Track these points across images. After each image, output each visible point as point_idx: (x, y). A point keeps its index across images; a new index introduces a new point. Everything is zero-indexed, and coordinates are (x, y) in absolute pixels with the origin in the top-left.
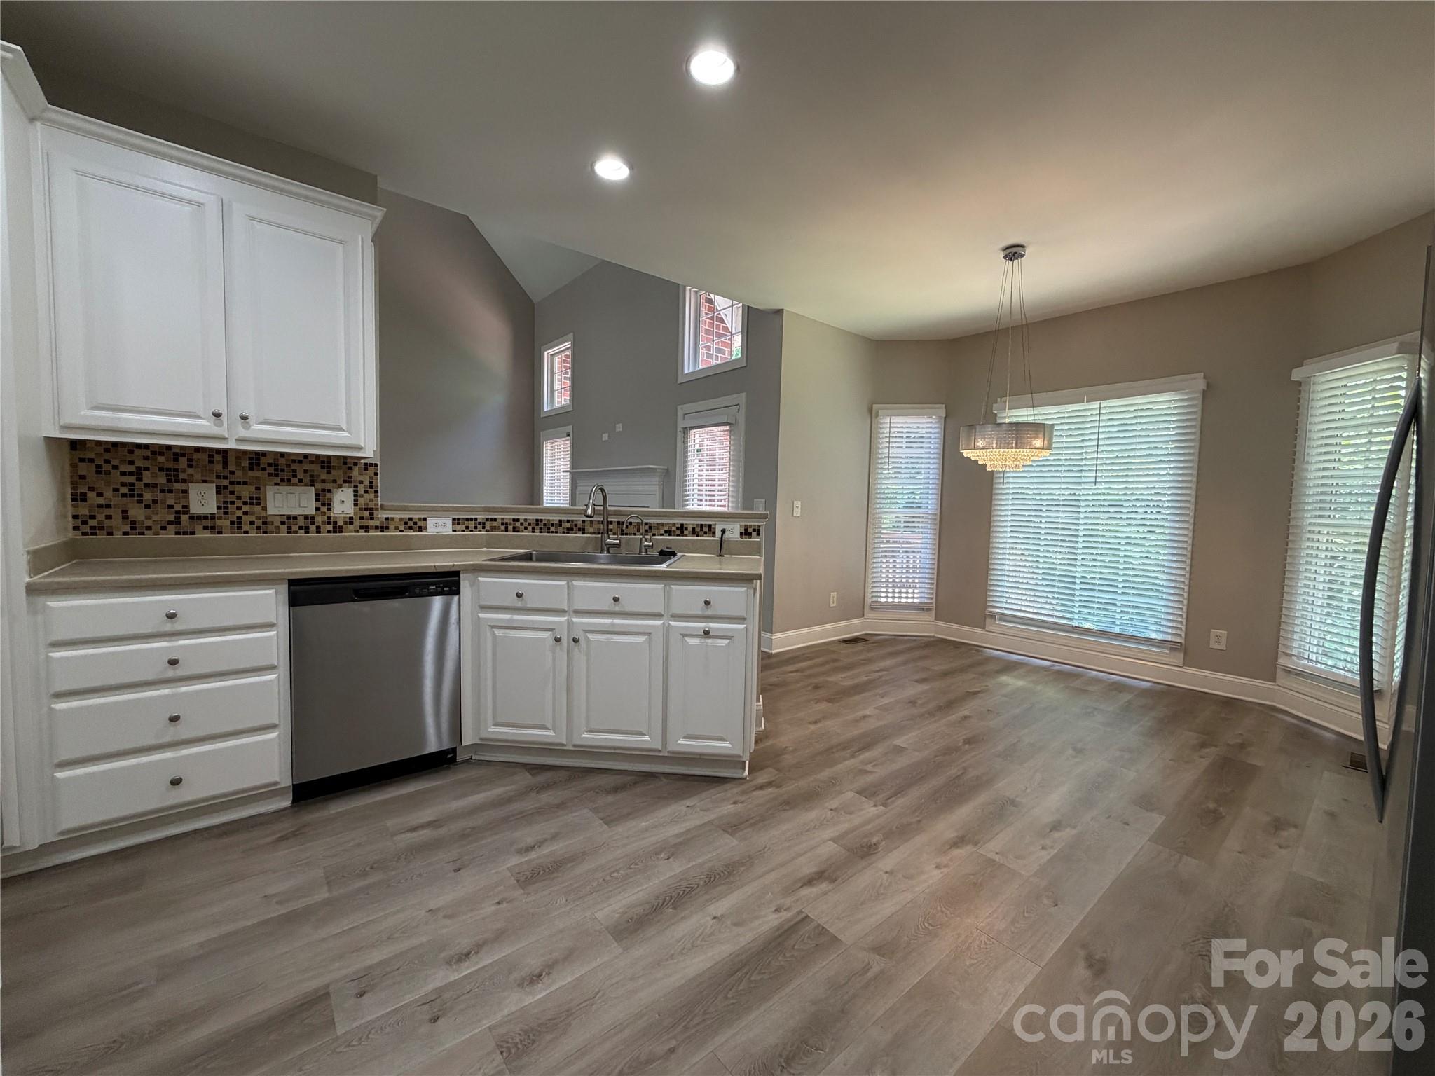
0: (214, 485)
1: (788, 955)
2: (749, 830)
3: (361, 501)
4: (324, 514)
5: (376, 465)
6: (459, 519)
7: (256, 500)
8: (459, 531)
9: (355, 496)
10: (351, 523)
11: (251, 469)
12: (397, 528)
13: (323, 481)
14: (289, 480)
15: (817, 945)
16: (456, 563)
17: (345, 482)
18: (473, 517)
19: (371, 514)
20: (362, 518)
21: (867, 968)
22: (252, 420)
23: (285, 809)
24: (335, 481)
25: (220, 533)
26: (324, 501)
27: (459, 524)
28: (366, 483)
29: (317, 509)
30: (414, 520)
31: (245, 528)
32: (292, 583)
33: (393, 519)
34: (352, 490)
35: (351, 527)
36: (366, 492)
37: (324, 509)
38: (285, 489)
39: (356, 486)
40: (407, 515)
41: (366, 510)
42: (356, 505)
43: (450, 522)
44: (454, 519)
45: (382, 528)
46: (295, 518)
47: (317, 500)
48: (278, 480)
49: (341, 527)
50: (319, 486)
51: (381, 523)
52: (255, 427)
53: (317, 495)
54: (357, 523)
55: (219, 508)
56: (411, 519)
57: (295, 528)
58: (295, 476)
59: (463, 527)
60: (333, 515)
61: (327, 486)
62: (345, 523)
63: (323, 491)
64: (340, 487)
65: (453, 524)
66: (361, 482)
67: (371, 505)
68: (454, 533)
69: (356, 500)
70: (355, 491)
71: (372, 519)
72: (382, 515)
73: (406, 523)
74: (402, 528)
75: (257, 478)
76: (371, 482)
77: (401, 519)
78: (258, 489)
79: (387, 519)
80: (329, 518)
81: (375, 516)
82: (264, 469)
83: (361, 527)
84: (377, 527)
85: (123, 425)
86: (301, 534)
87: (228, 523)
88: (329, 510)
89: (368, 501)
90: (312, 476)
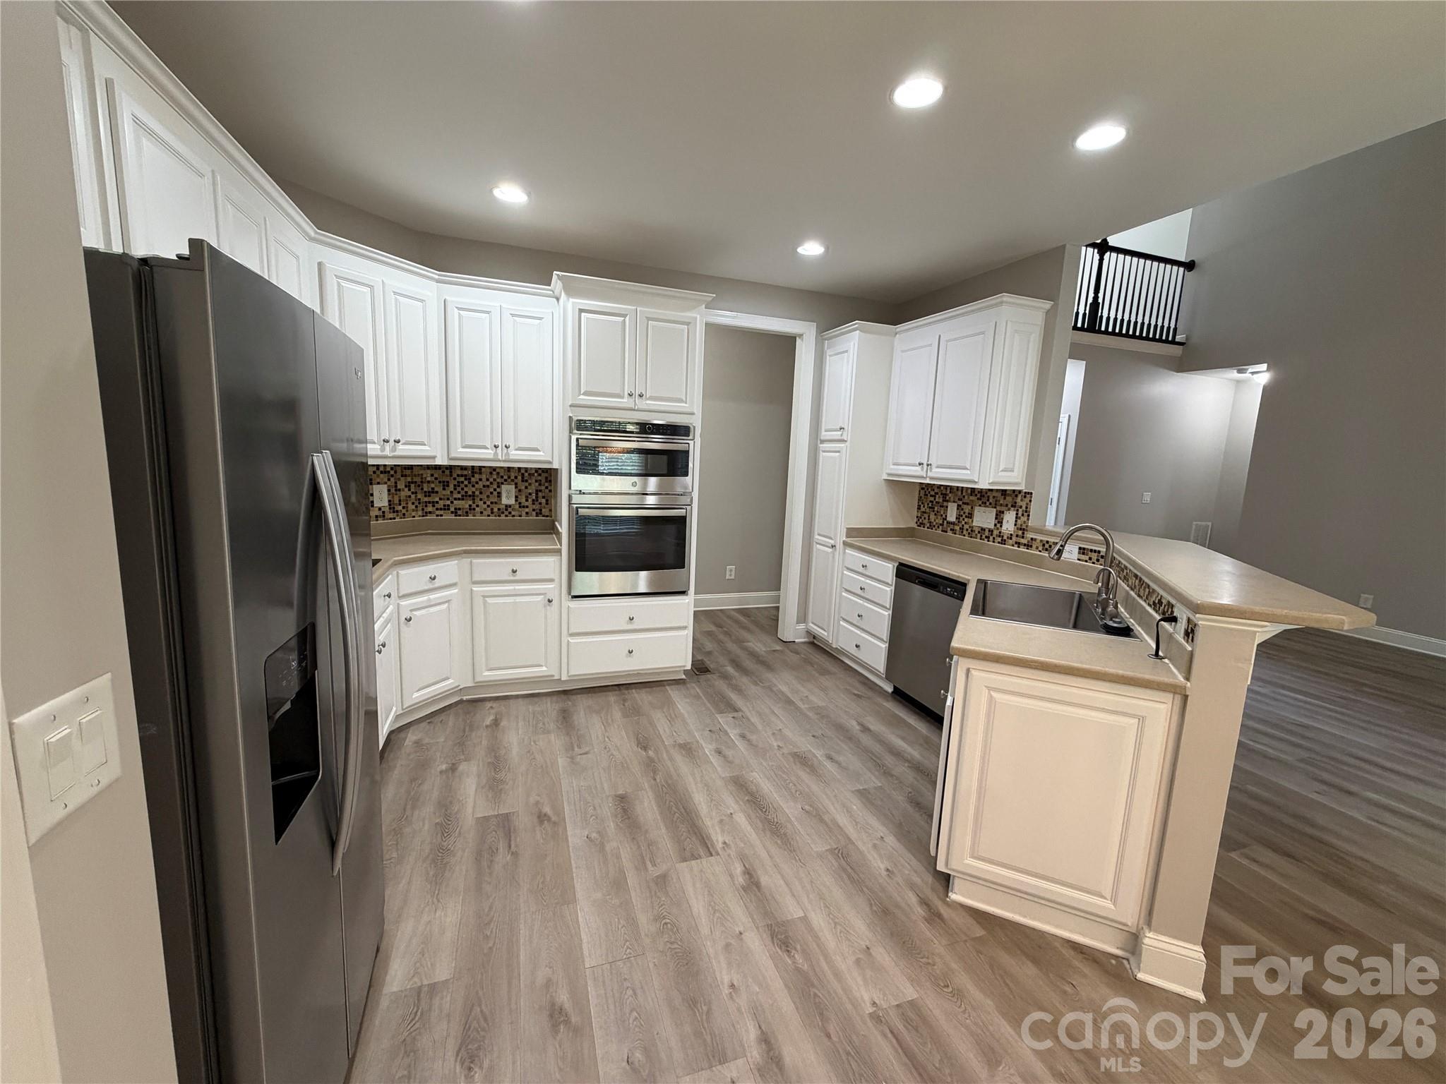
0: (956, 504)
1: (684, 834)
2: (836, 864)
3: (1019, 522)
4: (998, 529)
5: (1031, 493)
6: (1084, 549)
7: (970, 516)
8: (1082, 561)
9: (1016, 518)
10: (1011, 539)
11: (971, 495)
12: (1037, 548)
13: (1001, 505)
14: (985, 503)
15: (684, 850)
16: (961, 575)
17: (1012, 506)
18: (1097, 549)
19: (1023, 533)
20: (1017, 536)
21: (654, 865)
22: (934, 466)
23: (886, 692)
24: (1007, 507)
25: (955, 534)
26: (999, 520)
27: (1083, 554)
28: (1024, 508)
29: (995, 525)
30: (1050, 544)
31: (965, 532)
32: (901, 564)
33: (1035, 540)
34: (1015, 512)
35: (1011, 542)
36: (1023, 515)
37: (998, 525)
38: (983, 510)
39: (1018, 510)
40: (1045, 539)
41: (1021, 529)
42: (1015, 525)
43: (1076, 550)
44: (1080, 548)
45: (1028, 546)
46: (984, 530)
47: (996, 518)
48: (980, 502)
49: (1005, 540)
50: (999, 508)
51: (1028, 542)
52: (935, 470)
53: (997, 515)
54: (1014, 539)
55: (957, 518)
56: (1047, 542)
57: (984, 537)
58: (988, 500)
59: (1084, 557)
60: (1003, 531)
61: (1003, 510)
62: (1008, 538)
63: (1000, 512)
64: (1009, 510)
65: (1079, 553)
66: (1021, 507)
67: (1024, 527)
68: (1078, 561)
69: (1016, 521)
70: (1017, 514)
71: (1023, 537)
72: (1029, 535)
73: (1044, 545)
74: (1040, 548)
75: (972, 501)
76: (1027, 508)
77: (1041, 541)
78: (972, 508)
79: (1032, 539)
80: (1000, 532)
81: (1025, 535)
82: (976, 495)
83: (1016, 543)
84: (1025, 545)
85: (900, 472)
86: (986, 541)
87: (959, 528)
88: (1001, 526)
89: (1023, 523)
90: (996, 501)
